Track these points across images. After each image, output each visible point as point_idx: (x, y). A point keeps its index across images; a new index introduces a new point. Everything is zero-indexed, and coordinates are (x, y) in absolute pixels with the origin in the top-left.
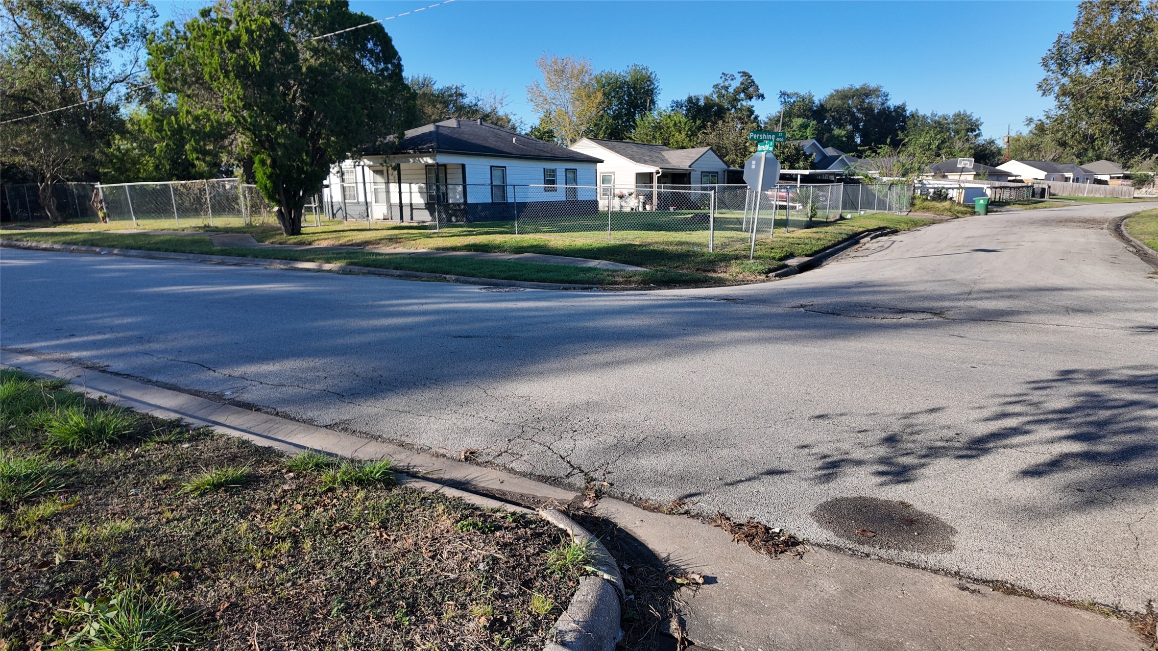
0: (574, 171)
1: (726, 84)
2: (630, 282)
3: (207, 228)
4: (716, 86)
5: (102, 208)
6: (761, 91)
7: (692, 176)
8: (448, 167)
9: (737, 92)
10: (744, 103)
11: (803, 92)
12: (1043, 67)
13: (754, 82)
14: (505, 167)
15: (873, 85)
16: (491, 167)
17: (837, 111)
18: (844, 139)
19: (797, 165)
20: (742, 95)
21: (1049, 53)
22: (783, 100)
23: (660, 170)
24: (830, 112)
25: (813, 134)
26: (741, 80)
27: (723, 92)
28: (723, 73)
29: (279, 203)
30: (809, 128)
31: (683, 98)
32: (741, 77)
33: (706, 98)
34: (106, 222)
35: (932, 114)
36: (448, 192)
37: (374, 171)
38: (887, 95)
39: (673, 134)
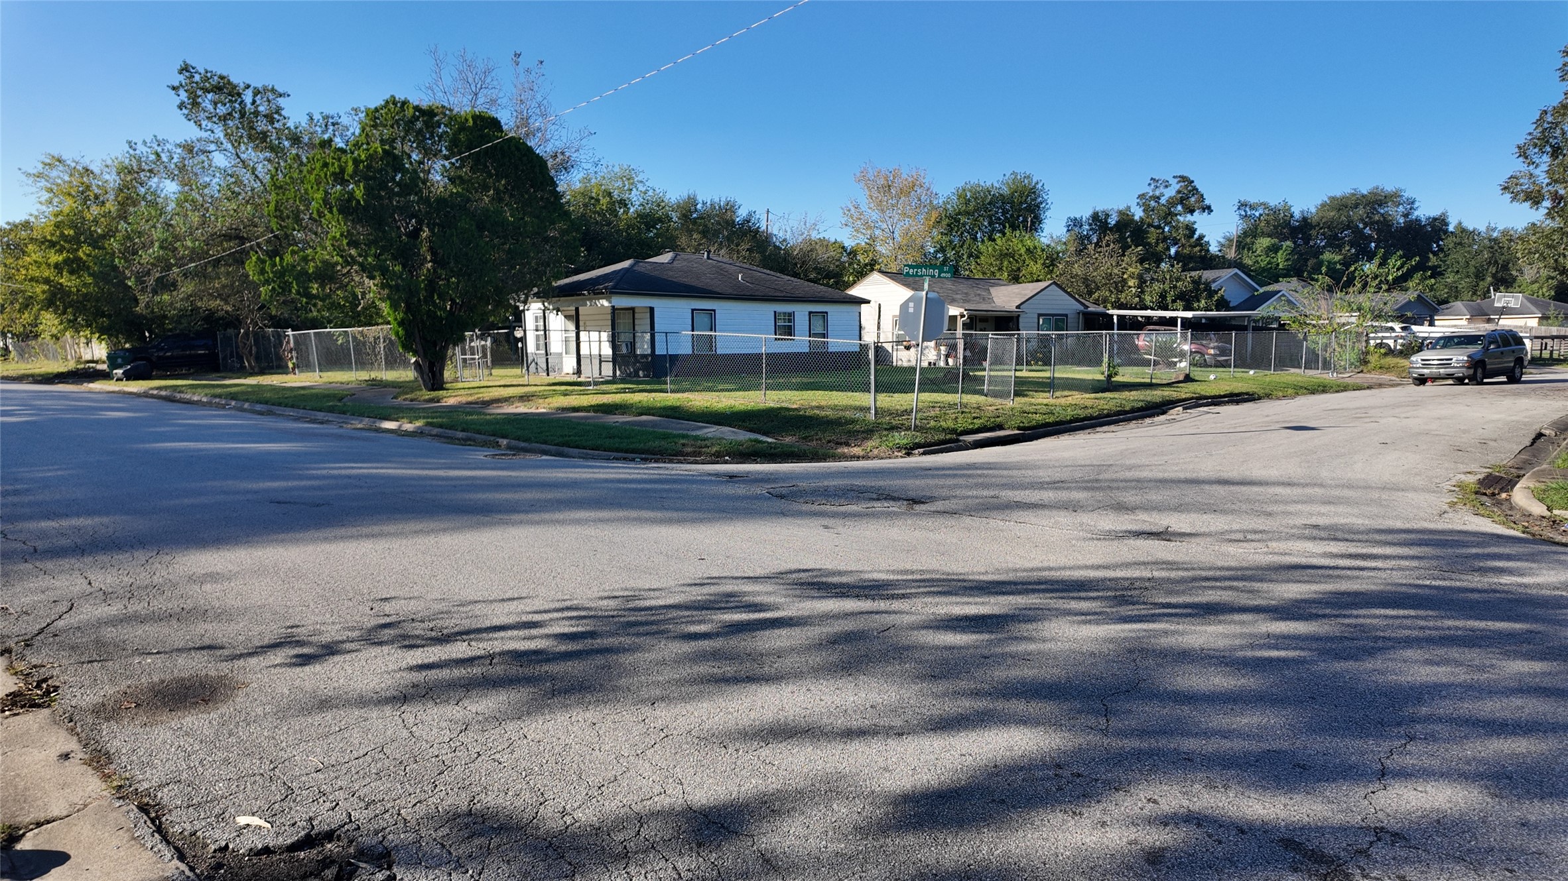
0: (824, 315)
1: (1157, 193)
2: (700, 454)
3: (375, 384)
4: (1141, 196)
5: (292, 357)
6: (1207, 202)
7: (1021, 320)
8: (636, 311)
9: (1172, 203)
10: (1181, 218)
11: (1274, 202)
12: (1521, 159)
13: (1197, 190)
14: (714, 311)
15: (1389, 187)
16: (693, 310)
17: (1329, 227)
18: (1338, 266)
19: (1195, 305)
20: (1179, 208)
21: (1529, 137)
22: (1243, 213)
23: (965, 313)
24: (1317, 228)
25: (1287, 260)
26: (1178, 187)
27: (1153, 203)
28: (1152, 179)
29: (415, 353)
30: (1281, 252)
31: (1085, 213)
32: (1179, 182)
33: (1120, 213)
34: (295, 374)
35: (1488, 228)
36: (637, 339)
37: (565, 317)
38: (1413, 203)
39: (1027, 263)
